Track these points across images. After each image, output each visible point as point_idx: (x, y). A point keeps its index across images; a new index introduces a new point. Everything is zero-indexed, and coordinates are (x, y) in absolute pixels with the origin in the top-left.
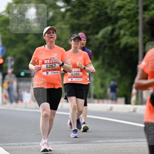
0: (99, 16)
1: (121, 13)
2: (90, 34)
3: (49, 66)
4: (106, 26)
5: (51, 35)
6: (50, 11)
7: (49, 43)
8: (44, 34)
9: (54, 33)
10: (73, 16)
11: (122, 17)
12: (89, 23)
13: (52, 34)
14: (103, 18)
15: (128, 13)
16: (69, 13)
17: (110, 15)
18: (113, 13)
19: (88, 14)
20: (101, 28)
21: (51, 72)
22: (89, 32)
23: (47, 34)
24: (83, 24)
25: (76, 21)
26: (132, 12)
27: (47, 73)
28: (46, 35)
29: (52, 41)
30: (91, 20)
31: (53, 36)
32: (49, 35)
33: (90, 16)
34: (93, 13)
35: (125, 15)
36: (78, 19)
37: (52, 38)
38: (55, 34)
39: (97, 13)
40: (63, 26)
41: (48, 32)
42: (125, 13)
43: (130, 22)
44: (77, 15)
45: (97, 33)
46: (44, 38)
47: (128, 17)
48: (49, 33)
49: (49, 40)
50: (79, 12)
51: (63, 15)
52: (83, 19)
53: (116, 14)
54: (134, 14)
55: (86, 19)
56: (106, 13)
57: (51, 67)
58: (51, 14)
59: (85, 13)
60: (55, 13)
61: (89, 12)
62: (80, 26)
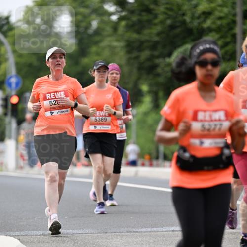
0: (172, 27)
1: (208, 23)
2: (158, 57)
3: (53, 103)
4: (184, 43)
5: (58, 61)
6: (94, 20)
7: (54, 73)
8: (47, 59)
9: (61, 58)
10: (131, 27)
11: (210, 30)
12: (156, 38)
13: (59, 59)
14: (178, 30)
15: (219, 22)
16: (123, 23)
17: (190, 26)
18: (195, 23)
19: (155, 24)
20: (175, 47)
21: (57, 111)
22: (156, 53)
23: (52, 59)
24: (148, 41)
25: (135, 36)
26: (225, 22)
27: (52, 113)
28: (50, 60)
29: (59, 70)
30: (158, 34)
31: (60, 63)
32: (55, 60)
33: (159, 28)
34: (162, 22)
35: (214, 26)
36: (139, 32)
37: (60, 65)
38: (64, 59)
39: (169, 22)
40: (115, 44)
41: (53, 56)
42: (214, 23)
43: (221, 37)
44: (137, 27)
45: (170, 55)
46: (48, 65)
47: (218, 30)
48: (54, 58)
49: (54, 68)
50: (140, 21)
51: (115, 26)
52: (146, 31)
53: (199, 24)
54: (228, 24)
55: (152, 33)
56: (184, 22)
57: (56, 103)
58: (95, 24)
59: (149, 22)
60: (102, 22)
61: (156, 21)
62: (142, 43)
